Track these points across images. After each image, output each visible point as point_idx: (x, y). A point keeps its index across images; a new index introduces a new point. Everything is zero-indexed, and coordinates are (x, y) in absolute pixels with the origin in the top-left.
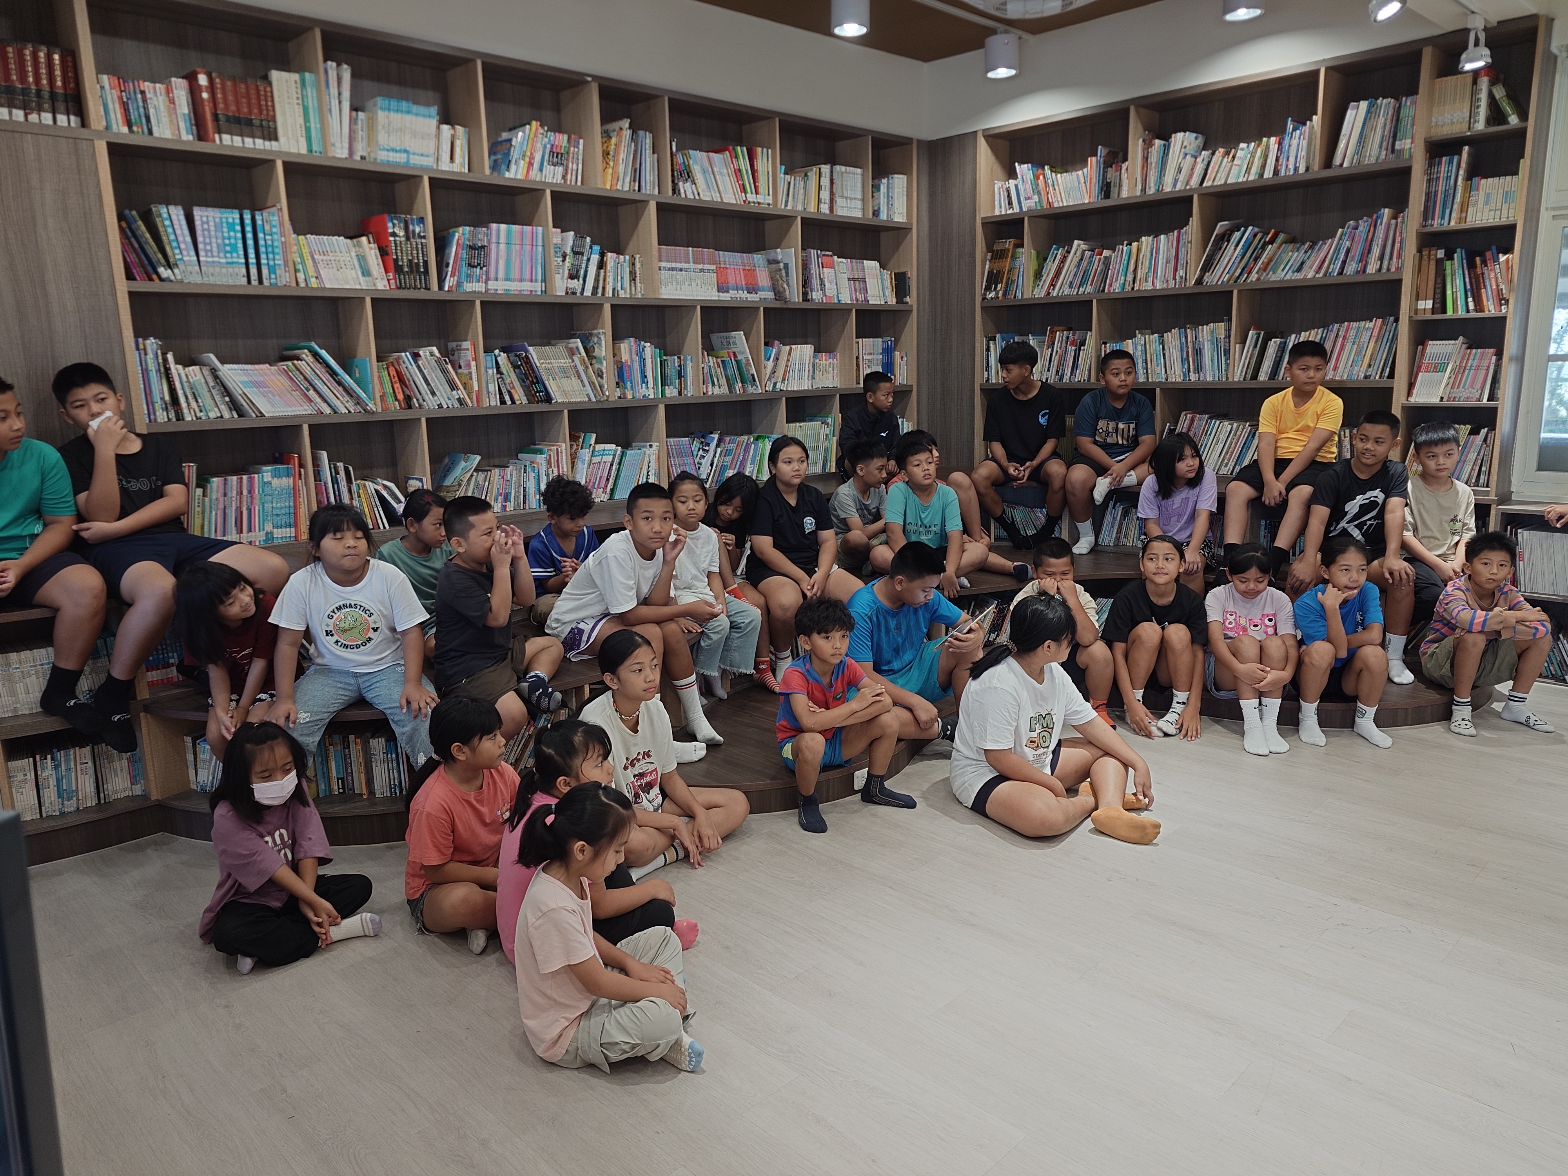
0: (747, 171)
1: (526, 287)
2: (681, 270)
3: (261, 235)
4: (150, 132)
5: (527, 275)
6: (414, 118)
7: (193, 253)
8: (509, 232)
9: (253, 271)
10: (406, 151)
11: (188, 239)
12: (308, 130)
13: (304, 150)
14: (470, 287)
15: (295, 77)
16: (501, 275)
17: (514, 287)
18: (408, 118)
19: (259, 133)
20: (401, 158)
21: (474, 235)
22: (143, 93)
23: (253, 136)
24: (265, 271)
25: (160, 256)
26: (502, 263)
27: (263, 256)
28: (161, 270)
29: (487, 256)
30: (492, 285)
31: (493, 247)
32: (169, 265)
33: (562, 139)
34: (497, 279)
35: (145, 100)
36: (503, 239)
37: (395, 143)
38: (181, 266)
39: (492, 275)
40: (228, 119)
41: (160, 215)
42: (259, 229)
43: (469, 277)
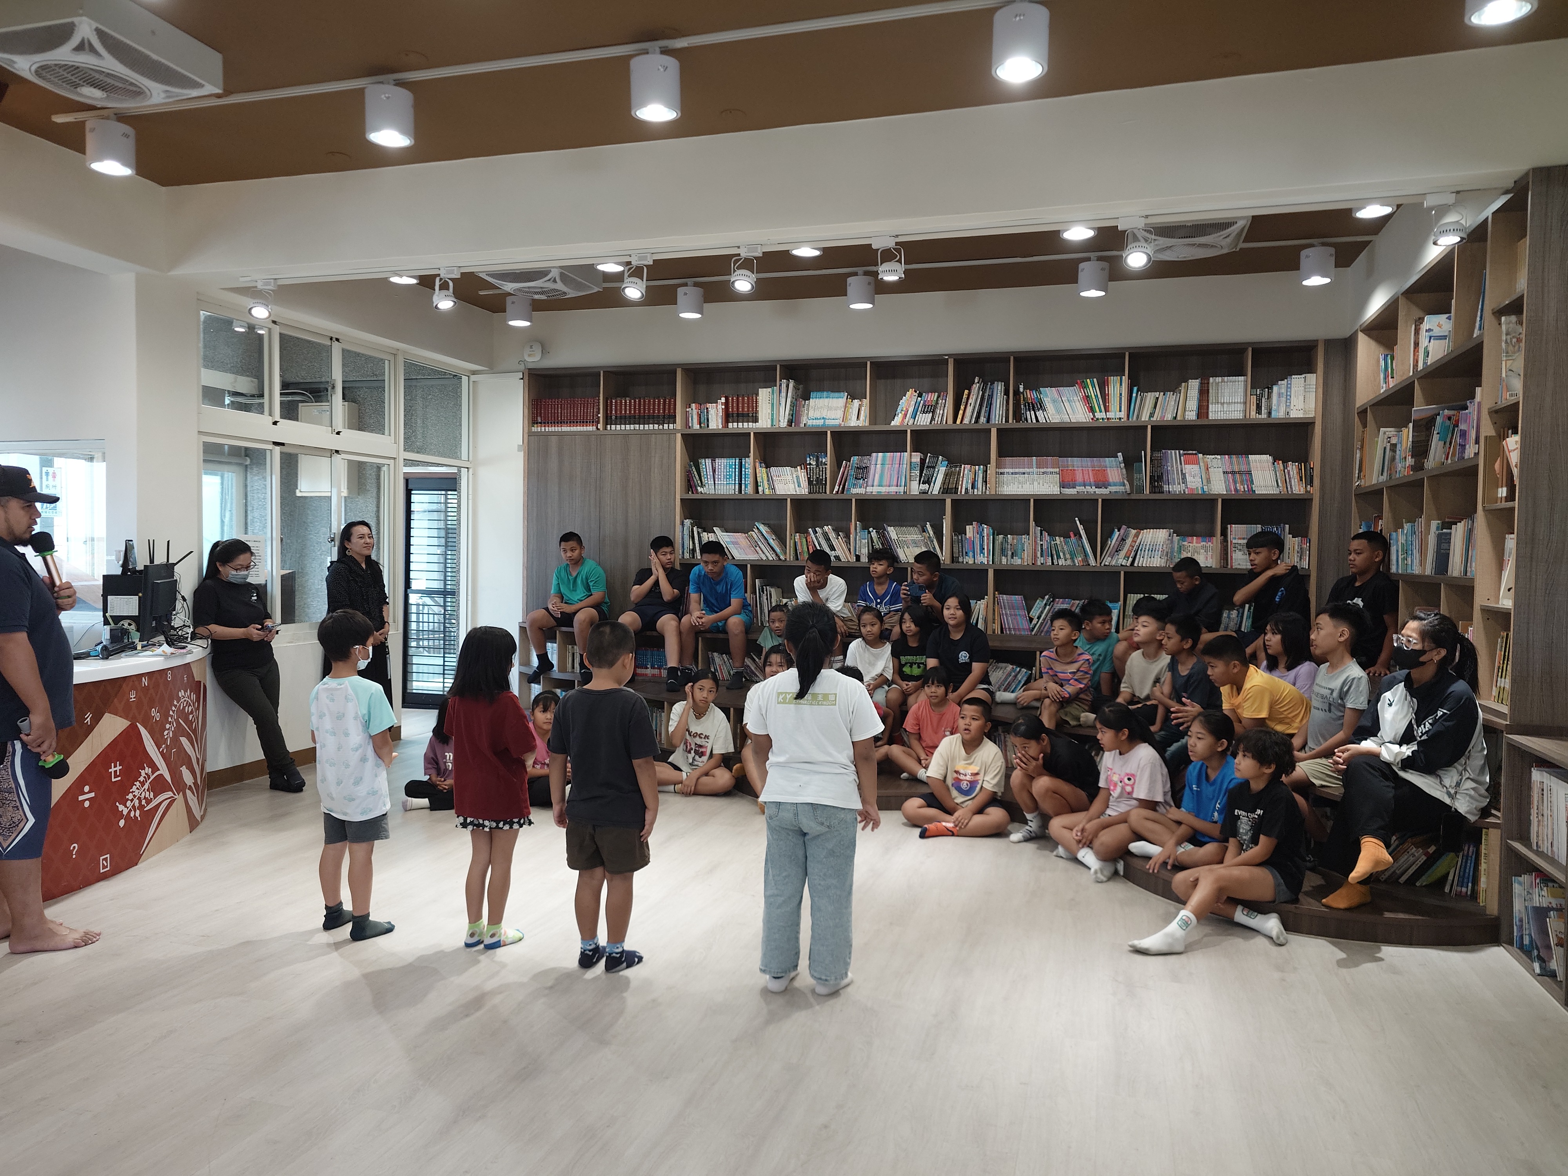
0: (1096, 396)
1: (893, 489)
2: (1024, 473)
3: (743, 469)
4: (708, 426)
5: (895, 483)
6: (831, 399)
7: (712, 480)
8: (884, 457)
9: (737, 487)
10: (823, 418)
11: (711, 473)
12: (772, 415)
13: (769, 426)
14: (854, 491)
15: (770, 390)
16: (876, 483)
17: (884, 490)
18: (826, 400)
19: (751, 420)
20: (821, 422)
21: (861, 461)
22: (707, 408)
23: (748, 422)
24: (743, 487)
25: (699, 482)
26: (877, 476)
27: (743, 479)
28: (699, 488)
29: (868, 472)
30: (869, 489)
31: (872, 467)
32: (702, 486)
33: (932, 397)
34: (873, 486)
35: (707, 412)
36: (879, 462)
37: (818, 415)
38: (707, 486)
39: (870, 483)
40: (738, 415)
41: (701, 463)
42: (743, 466)
43: (855, 486)
